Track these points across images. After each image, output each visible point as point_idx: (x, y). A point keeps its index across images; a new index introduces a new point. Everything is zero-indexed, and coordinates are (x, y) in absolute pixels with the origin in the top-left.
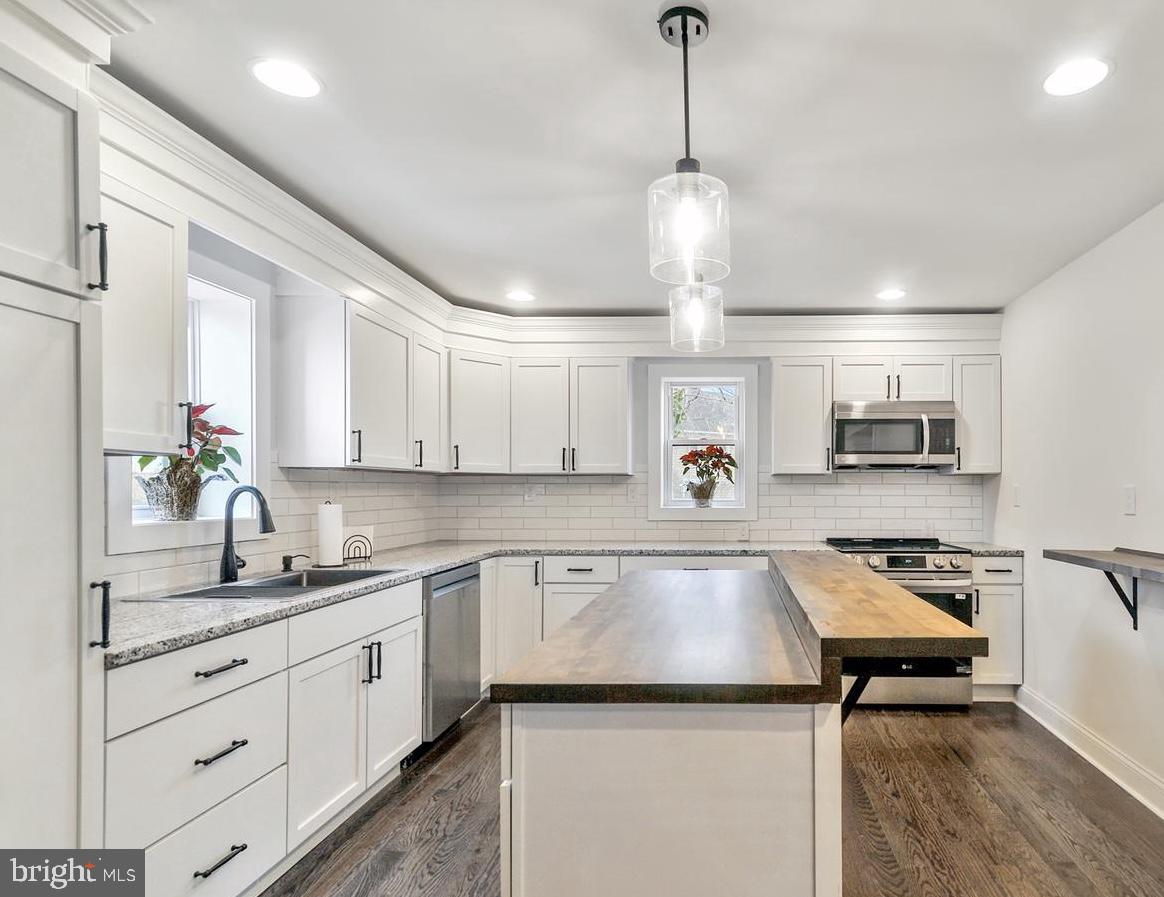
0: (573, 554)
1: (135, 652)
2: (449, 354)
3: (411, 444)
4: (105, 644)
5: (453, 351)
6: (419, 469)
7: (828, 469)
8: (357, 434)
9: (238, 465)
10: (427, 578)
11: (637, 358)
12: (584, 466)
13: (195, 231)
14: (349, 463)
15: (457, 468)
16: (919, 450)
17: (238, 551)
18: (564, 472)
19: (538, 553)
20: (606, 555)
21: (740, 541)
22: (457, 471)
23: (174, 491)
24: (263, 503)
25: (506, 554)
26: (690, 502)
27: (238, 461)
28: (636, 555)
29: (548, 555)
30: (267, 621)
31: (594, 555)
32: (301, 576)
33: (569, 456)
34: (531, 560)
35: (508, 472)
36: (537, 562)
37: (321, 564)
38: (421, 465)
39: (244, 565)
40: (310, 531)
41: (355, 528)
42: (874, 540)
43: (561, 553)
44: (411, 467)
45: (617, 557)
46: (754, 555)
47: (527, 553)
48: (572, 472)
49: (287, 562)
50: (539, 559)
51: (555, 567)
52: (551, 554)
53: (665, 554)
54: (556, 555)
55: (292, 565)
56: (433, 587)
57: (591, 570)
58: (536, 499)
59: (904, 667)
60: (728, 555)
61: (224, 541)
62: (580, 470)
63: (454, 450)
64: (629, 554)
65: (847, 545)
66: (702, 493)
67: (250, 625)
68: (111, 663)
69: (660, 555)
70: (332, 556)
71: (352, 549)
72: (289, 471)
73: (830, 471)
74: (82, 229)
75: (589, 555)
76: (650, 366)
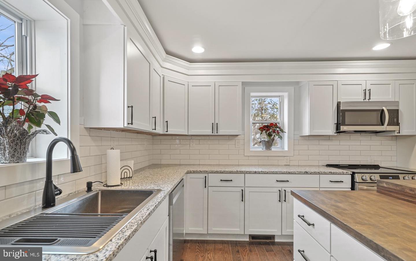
0: (222, 173)
2: (164, 78)
3: (151, 118)
5: (165, 77)
8: (130, 108)
9: (58, 124)
10: (171, 194)
14: (126, 125)
15: (167, 131)
16: (382, 124)
17: (55, 182)
18: (213, 134)
19: (206, 172)
20: (239, 173)
21: (285, 165)
22: (167, 133)
24: (73, 150)
25: (191, 172)
27: (58, 121)
28: (253, 173)
29: (211, 173)
31: (233, 173)
32: (97, 194)
33: (215, 127)
34: (203, 176)
35: (187, 134)
36: (206, 177)
37: (108, 184)
38: (155, 129)
39: (60, 193)
40: (102, 164)
43: (217, 172)
44: (151, 130)
45: (244, 174)
46: (311, 174)
47: (201, 172)
48: (216, 134)
49: (89, 186)
50: (207, 175)
51: (214, 179)
52: (212, 172)
53: (267, 173)
54: (215, 173)
55: (92, 188)
57: (231, 180)
58: (196, 146)
60: (298, 174)
61: (45, 176)
62: (220, 133)
63: (166, 124)
64: (250, 173)
66: (269, 144)
69: (265, 174)
71: (123, 174)
73: (335, 134)
75: (230, 173)
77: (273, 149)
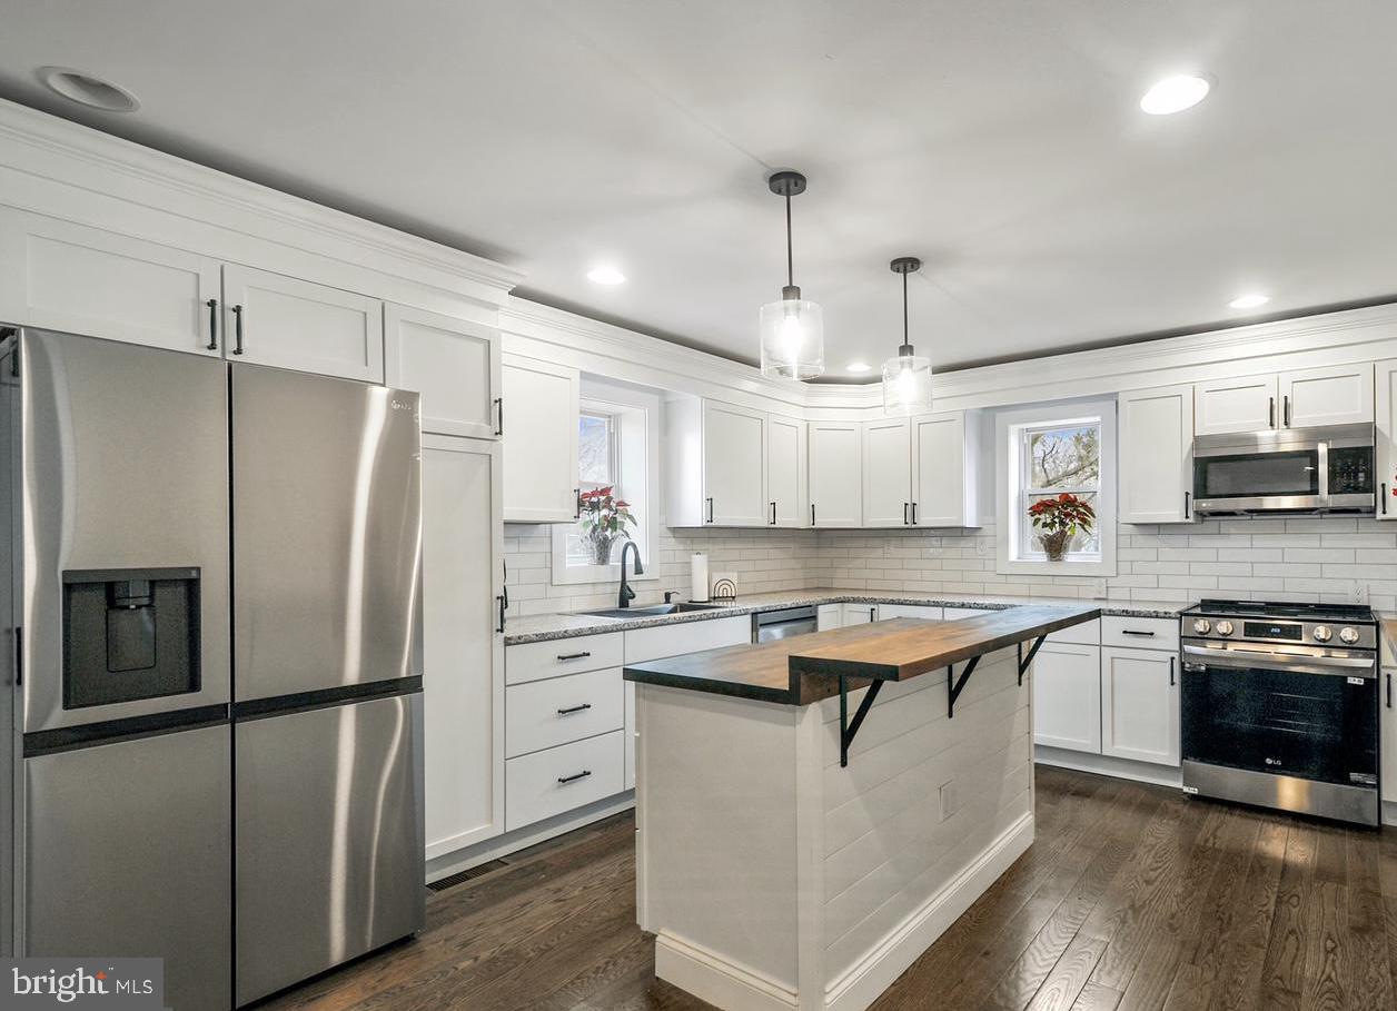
0: (902, 604)
1: (519, 638)
2: (808, 426)
3: (766, 506)
4: (502, 631)
5: (811, 423)
6: (773, 526)
7: (1187, 517)
8: (710, 501)
10: (754, 615)
11: (985, 409)
12: (924, 520)
13: (584, 376)
14: (704, 523)
15: (811, 524)
16: (1315, 490)
18: (907, 526)
19: (873, 601)
20: (932, 606)
21: (1096, 599)
22: (814, 527)
23: (595, 545)
25: (849, 601)
26: (1041, 556)
28: (959, 607)
29: (882, 603)
30: (606, 631)
33: (911, 509)
34: (868, 607)
35: (859, 526)
36: (873, 609)
37: (693, 600)
38: (776, 523)
39: (634, 597)
40: (686, 575)
41: (722, 574)
42: (1268, 604)
43: (893, 602)
44: (766, 525)
45: (941, 608)
47: (865, 601)
48: (914, 526)
49: (668, 597)
50: (875, 606)
52: (886, 602)
54: (889, 603)
55: (672, 599)
56: (760, 622)
58: (893, 550)
59: (1269, 761)
61: (621, 580)
62: (921, 524)
63: (811, 509)
64: (952, 605)
65: (1230, 609)
66: (1055, 547)
67: (593, 632)
68: (508, 642)
70: (701, 595)
71: (721, 590)
72: (675, 530)
73: (1191, 520)
74: (493, 402)
76: (998, 414)
77: (1071, 557)
